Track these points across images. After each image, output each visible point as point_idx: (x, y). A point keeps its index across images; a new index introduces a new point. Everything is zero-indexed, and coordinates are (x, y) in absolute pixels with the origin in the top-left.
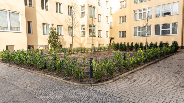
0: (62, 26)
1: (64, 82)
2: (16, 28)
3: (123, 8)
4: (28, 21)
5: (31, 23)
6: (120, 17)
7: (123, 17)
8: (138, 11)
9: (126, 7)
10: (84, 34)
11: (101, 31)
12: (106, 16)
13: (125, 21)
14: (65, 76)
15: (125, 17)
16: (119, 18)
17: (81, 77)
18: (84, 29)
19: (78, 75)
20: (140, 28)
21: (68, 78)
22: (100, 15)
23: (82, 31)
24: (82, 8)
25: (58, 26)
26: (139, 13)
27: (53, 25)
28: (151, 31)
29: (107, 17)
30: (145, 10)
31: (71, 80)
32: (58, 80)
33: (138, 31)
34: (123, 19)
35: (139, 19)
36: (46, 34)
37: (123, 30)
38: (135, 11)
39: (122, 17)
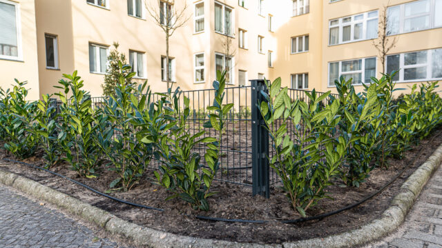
0: (144, 53)
1: (94, 222)
2: (5, 48)
3: (302, 14)
4: (46, 34)
5: (55, 41)
6: (294, 39)
7: (301, 38)
8: (341, 20)
9: (308, 12)
10: (202, 78)
11: (246, 73)
12: (259, 36)
13: (307, 48)
14: (112, 185)
15: (307, 37)
16: (290, 41)
17: (202, 187)
18: (202, 64)
19: (181, 177)
20: (345, 63)
21: (127, 195)
22: (244, 31)
23: (197, 71)
24: (198, 10)
25: (131, 51)
26: (344, 27)
27: (116, 46)
28: (375, 72)
29: (261, 37)
30: (359, 18)
31: (141, 208)
32: (63, 207)
33: (340, 72)
34: (301, 42)
35: (343, 41)
36: (99, 71)
37: (300, 72)
38: (331, 22)
39: (297, 39)
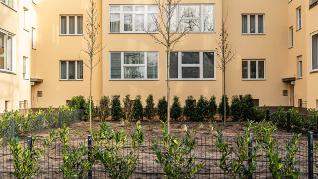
7: (71, 17)
16: (59, 19)
20: (127, 56)
26: (125, 15)
33: (123, 65)
35: (125, 30)
39: (68, 17)
